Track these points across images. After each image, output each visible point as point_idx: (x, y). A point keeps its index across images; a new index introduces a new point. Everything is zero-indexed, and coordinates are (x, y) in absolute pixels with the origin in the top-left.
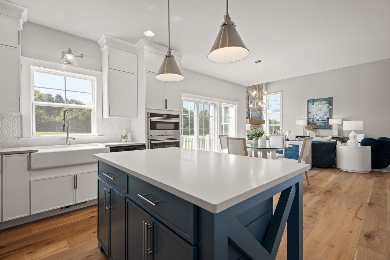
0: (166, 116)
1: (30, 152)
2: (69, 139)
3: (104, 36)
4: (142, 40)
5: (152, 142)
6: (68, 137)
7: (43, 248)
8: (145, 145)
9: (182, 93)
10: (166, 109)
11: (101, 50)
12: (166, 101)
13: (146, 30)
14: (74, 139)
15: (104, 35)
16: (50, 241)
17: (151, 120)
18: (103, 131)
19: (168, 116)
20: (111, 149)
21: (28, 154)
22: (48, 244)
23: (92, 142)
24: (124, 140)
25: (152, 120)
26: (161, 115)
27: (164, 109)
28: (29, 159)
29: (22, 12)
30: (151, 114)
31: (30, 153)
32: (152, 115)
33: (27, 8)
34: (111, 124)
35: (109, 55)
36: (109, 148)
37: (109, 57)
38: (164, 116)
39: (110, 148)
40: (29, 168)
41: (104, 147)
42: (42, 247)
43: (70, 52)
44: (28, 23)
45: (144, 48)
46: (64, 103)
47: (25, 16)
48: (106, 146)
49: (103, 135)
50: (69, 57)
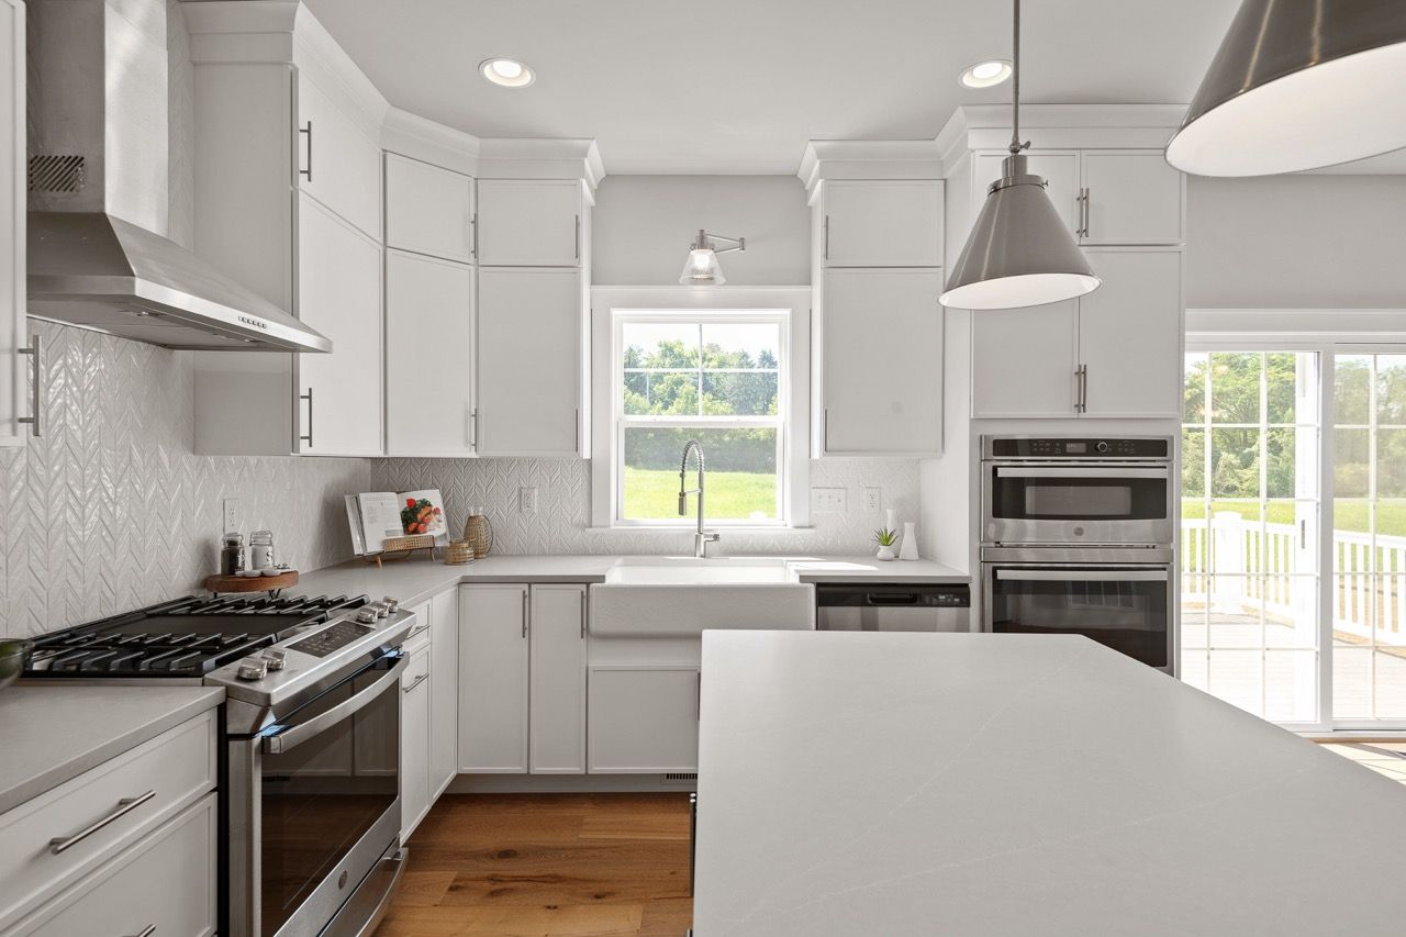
0: (1082, 448)
1: (587, 581)
2: (703, 539)
3: (811, 149)
4: (960, 111)
5: (1002, 575)
6: (699, 531)
7: (581, 907)
8: (966, 585)
9: (1190, 314)
10: (1082, 415)
11: (809, 204)
12: (1082, 373)
13: (969, 66)
14: (716, 537)
15: (811, 144)
16: (606, 890)
17: (995, 470)
18: (810, 511)
19: (1093, 447)
20: (821, 589)
21: (584, 587)
22: (597, 897)
23: (775, 550)
24: (883, 551)
25: (1002, 473)
26: (1054, 447)
27: (1074, 415)
28: (585, 599)
29: (586, 156)
30: (995, 442)
31: (588, 584)
32: (1006, 447)
33: (593, 139)
34: (841, 485)
35: (827, 218)
36: (812, 588)
37: (827, 226)
38: (1070, 447)
39: (819, 585)
40: (585, 630)
41: (794, 580)
42: (583, 904)
43: (702, 243)
44: (611, 181)
45: (971, 145)
46: (697, 414)
47: (594, 164)
48: (803, 579)
49: (811, 527)
50: (702, 260)
